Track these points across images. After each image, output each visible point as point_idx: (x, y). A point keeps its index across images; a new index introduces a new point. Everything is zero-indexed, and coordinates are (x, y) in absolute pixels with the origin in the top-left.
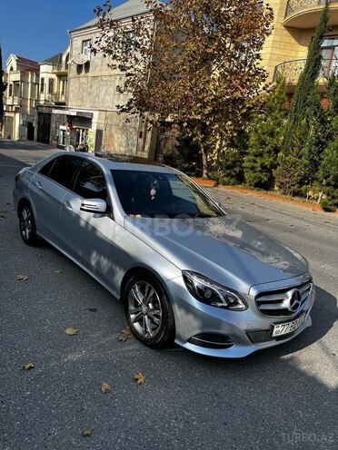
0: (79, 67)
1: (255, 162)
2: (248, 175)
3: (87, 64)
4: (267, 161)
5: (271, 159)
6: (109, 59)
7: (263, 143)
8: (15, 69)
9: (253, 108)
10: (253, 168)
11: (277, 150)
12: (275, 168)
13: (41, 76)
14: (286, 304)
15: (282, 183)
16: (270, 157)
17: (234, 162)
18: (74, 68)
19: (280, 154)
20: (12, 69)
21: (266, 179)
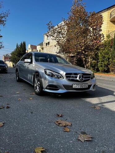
0: (47, 44)
1: (102, 64)
2: (100, 69)
3: (49, 43)
4: (106, 63)
5: (107, 62)
6: (52, 37)
7: (104, 57)
8: (30, 48)
9: (99, 46)
10: (101, 66)
11: (109, 59)
12: (109, 65)
13: (37, 49)
14: (78, 78)
15: (112, 70)
16: (107, 61)
17: (95, 65)
18: (45, 44)
19: (110, 60)
20: (29, 49)
21: (106, 69)
